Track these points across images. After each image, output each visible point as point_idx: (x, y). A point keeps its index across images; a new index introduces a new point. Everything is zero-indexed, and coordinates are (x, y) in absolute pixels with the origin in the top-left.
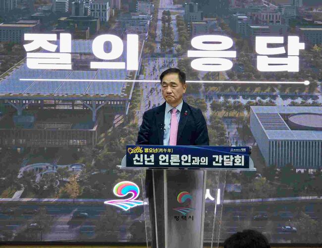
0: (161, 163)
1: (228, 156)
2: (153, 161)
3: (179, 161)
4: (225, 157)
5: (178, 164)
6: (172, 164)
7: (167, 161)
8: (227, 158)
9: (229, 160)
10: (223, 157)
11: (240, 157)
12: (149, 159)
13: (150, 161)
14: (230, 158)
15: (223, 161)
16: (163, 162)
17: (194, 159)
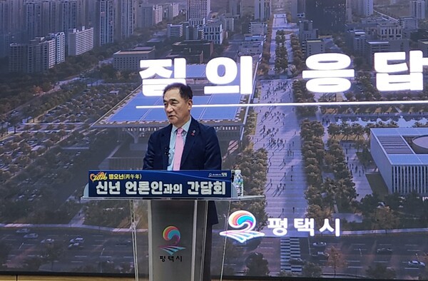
0: (128, 192)
1: (206, 183)
2: (118, 189)
3: (149, 189)
4: (202, 183)
5: (148, 193)
6: (141, 193)
7: (135, 189)
8: (205, 185)
9: (207, 187)
10: (199, 184)
11: (220, 184)
12: (114, 188)
13: (115, 190)
14: (208, 185)
15: (200, 189)
16: (130, 190)
17: (166, 187)
